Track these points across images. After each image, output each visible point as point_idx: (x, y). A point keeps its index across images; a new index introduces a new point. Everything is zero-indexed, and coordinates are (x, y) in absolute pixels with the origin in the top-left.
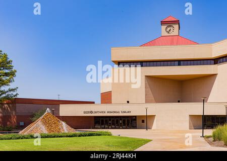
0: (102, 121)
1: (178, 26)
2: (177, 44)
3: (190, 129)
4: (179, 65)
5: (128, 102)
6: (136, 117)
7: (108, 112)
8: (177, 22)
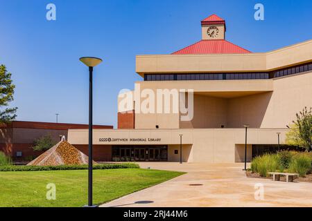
0: (123, 151)
1: (223, 27)
2: (222, 52)
3: (236, 161)
4: (224, 78)
5: (157, 127)
6: (167, 146)
7: (131, 140)
8: (223, 23)
